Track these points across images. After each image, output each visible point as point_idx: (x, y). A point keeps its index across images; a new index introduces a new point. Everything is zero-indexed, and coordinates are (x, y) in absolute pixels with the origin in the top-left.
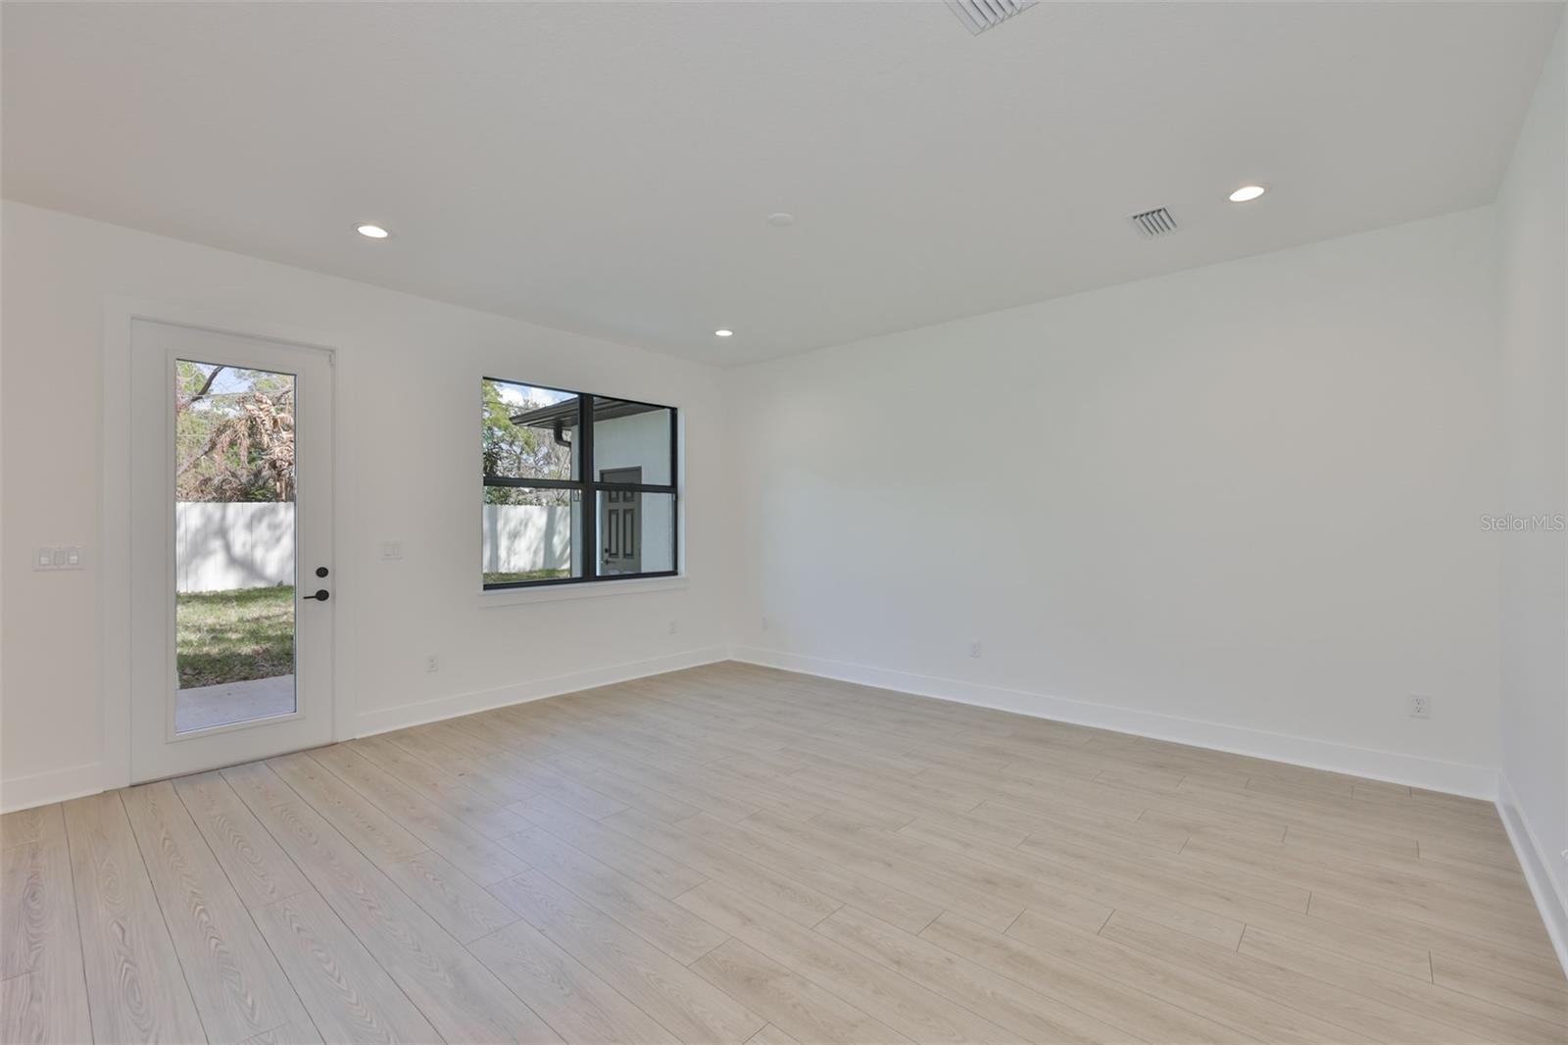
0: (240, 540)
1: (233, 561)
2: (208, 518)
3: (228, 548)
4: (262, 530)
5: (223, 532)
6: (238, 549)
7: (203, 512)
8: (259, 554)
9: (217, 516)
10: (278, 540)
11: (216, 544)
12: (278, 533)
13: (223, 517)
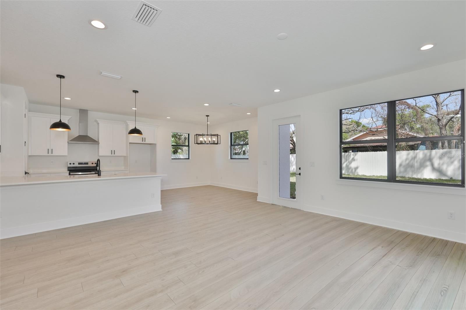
0: (436, 162)
1: (434, 169)
2: (425, 155)
3: (432, 165)
4: (446, 159)
5: (430, 160)
6: (436, 165)
7: (423, 153)
8: (444, 167)
9: (428, 154)
10: (452, 162)
11: (428, 163)
12: (452, 159)
13: (430, 155)
